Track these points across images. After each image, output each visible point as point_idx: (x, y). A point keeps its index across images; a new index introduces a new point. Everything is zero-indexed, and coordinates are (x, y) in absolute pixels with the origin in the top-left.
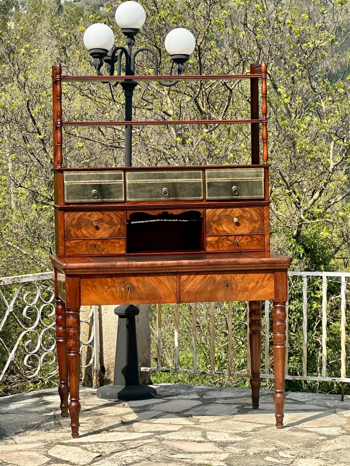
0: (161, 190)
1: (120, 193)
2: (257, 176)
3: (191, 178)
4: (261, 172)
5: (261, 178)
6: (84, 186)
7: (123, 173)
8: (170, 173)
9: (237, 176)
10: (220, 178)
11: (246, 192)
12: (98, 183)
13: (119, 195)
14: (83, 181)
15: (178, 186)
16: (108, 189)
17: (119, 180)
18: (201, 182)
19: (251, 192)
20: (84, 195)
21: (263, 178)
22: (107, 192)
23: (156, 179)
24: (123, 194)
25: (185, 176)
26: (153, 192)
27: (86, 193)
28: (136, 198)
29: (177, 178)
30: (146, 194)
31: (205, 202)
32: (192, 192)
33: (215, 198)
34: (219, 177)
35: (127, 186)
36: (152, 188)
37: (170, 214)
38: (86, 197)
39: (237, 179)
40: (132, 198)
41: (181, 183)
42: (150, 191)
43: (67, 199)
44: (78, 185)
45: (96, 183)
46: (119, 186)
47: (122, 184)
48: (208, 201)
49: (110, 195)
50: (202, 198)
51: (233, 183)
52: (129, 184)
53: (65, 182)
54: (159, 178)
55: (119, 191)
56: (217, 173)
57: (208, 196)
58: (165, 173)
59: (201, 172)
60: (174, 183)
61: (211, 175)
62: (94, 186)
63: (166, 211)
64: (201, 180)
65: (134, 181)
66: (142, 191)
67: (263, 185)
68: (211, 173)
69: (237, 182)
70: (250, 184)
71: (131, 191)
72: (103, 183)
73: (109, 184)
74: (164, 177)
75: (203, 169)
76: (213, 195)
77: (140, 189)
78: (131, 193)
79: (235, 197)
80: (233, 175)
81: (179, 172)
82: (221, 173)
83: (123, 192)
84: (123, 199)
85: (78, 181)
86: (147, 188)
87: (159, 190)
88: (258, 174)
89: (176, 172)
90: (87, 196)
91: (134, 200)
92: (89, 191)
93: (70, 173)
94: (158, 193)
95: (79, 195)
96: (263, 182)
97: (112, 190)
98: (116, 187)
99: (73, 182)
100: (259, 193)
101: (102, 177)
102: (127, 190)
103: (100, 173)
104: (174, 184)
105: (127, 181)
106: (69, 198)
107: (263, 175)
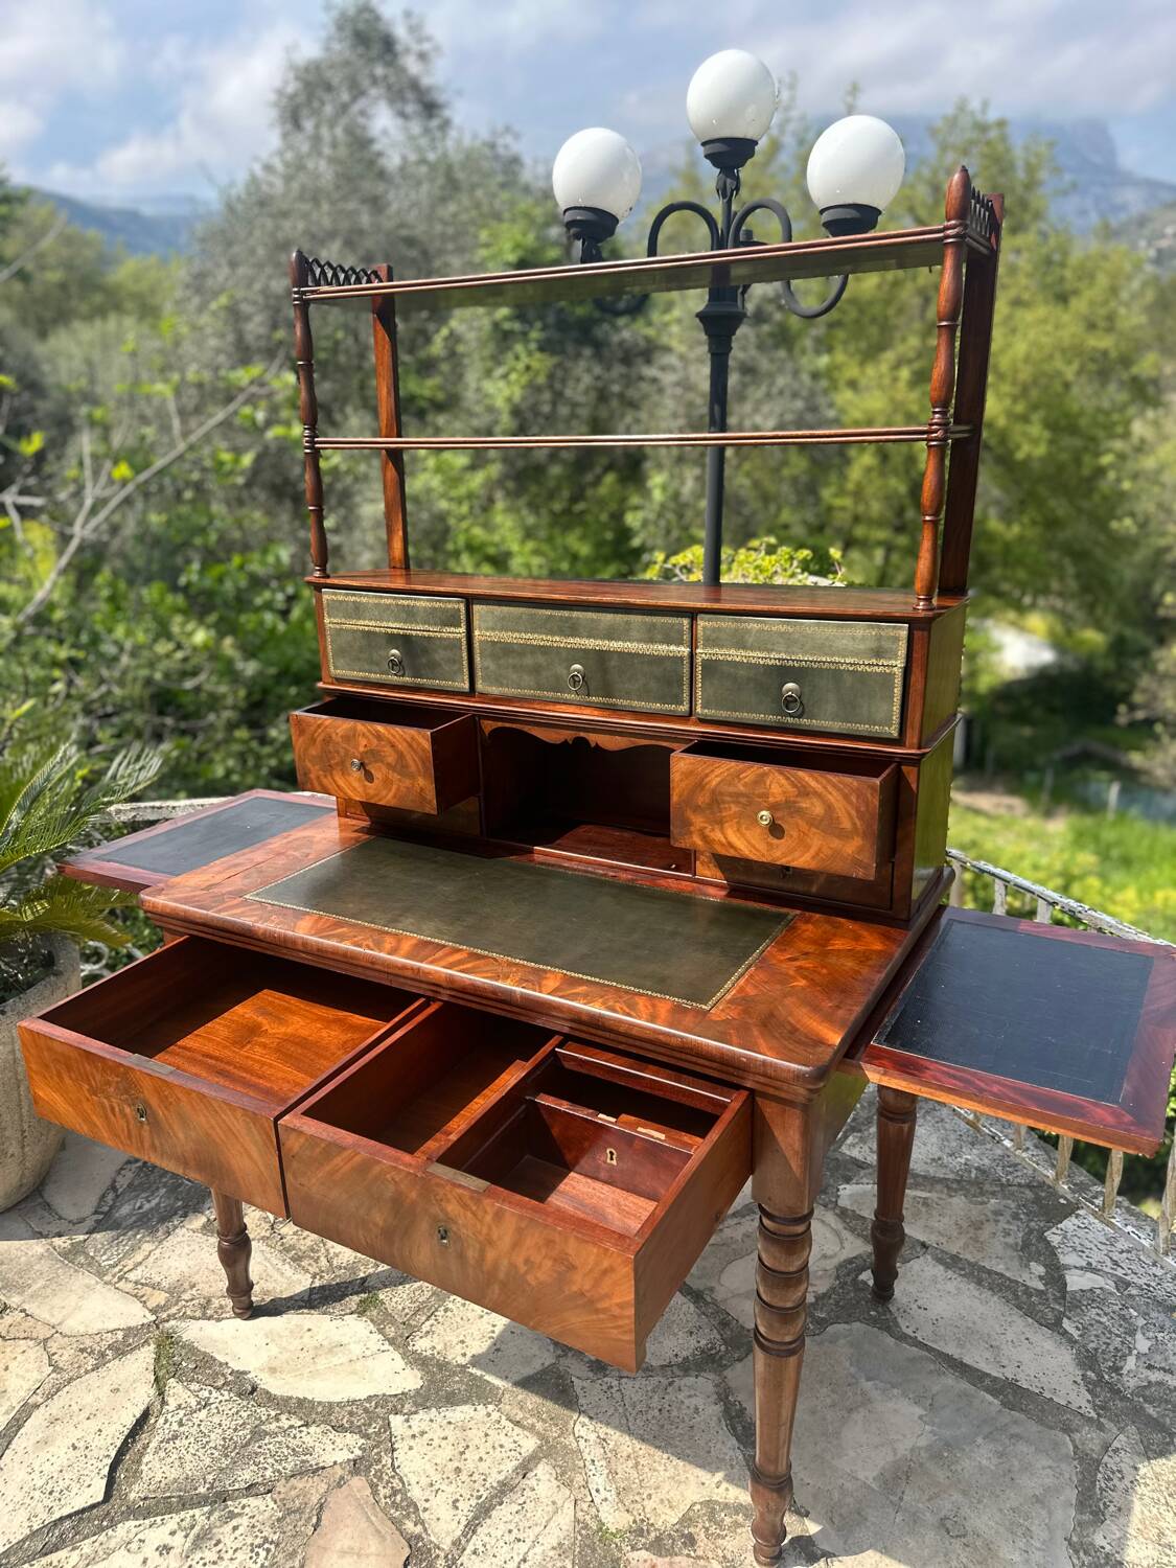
0: (565, 672)
1: (456, 667)
2: (879, 653)
3: (652, 641)
4: (897, 639)
5: (894, 663)
6: (368, 634)
7: (462, 607)
8: (592, 620)
9: (803, 649)
10: (745, 648)
11: (831, 707)
12: (401, 632)
13: (455, 673)
14: (367, 622)
15: (613, 663)
16: (425, 651)
17: (452, 629)
18: (681, 658)
19: (849, 709)
20: (372, 662)
21: (900, 663)
22: (424, 660)
23: (553, 634)
24: (466, 670)
25: (634, 634)
26: (544, 674)
27: (375, 656)
28: (502, 685)
29: (611, 638)
30: (526, 677)
31: (695, 724)
32: (653, 685)
33: (723, 714)
34: (741, 644)
35: (476, 645)
36: (541, 659)
37: (593, 745)
38: (376, 668)
39: (803, 657)
40: (491, 685)
41: (621, 654)
42: (536, 670)
43: (336, 668)
44: (354, 631)
45: (395, 631)
46: (453, 645)
47: (460, 639)
48: (703, 721)
49: (433, 668)
50: (684, 708)
51: (784, 672)
52: (480, 642)
53: (327, 620)
54: (562, 633)
55: (454, 662)
56: (736, 630)
57: (703, 707)
58: (578, 618)
59: (686, 622)
60: (601, 651)
61: (714, 636)
62: (393, 639)
63: (582, 734)
64: (684, 650)
65: (495, 636)
66: (514, 667)
67: (898, 691)
68: (714, 630)
69: (801, 669)
70: (848, 680)
71: (486, 664)
72: (414, 633)
73: (429, 638)
74: (573, 630)
75: (692, 614)
76: (719, 707)
77: (510, 661)
78: (487, 668)
79: (790, 720)
80: (789, 641)
81: (619, 618)
82: (749, 631)
83: (465, 663)
84: (466, 686)
85: (354, 622)
86: (529, 661)
87: (560, 670)
88: (881, 647)
89: (609, 617)
90: (377, 664)
91: (495, 690)
92: (382, 653)
93: (335, 594)
94: (558, 678)
95: (359, 659)
96: (898, 681)
97: (437, 657)
98: (445, 648)
99: (343, 620)
100: (880, 716)
101: (410, 614)
102: (477, 659)
103: (406, 603)
104: (602, 656)
105: (477, 633)
106: (338, 664)
107: (902, 652)
